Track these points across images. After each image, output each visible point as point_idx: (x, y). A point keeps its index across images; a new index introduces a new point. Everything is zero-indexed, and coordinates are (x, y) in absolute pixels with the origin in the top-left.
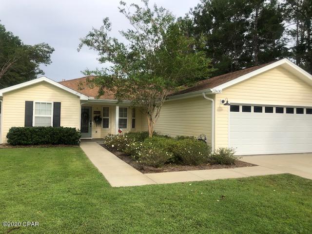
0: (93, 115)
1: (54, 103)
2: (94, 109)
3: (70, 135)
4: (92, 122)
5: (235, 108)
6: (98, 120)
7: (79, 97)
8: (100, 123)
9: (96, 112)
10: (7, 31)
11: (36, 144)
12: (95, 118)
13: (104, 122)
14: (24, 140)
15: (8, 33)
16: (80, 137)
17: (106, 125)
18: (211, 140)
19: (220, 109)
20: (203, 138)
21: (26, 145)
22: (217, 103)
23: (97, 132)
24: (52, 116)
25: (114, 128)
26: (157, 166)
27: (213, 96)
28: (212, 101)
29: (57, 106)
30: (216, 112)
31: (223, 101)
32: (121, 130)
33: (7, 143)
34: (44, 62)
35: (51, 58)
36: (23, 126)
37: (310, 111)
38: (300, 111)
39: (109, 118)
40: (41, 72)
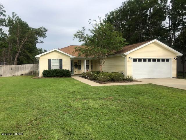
1: (60, 59)
2: (74, 61)
3: (67, 73)
4: (74, 67)
5: (135, 60)
6: (76, 66)
7: (70, 57)
9: (75, 63)
10: (23, 21)
11: (54, 77)
14: (49, 75)
15: (24, 22)
16: (71, 73)
17: (80, 68)
18: (125, 73)
19: (129, 61)
20: (122, 72)
22: (127, 58)
23: (76, 71)
24: (59, 65)
25: (84, 70)
26: (105, 82)
27: (126, 56)
28: (125, 58)
29: (61, 61)
30: (127, 62)
31: (130, 58)
33: (42, 76)
34: (43, 36)
35: (46, 34)
36: (48, 69)
37: (168, 60)
38: (163, 60)
39: (81, 65)
40: (42, 42)
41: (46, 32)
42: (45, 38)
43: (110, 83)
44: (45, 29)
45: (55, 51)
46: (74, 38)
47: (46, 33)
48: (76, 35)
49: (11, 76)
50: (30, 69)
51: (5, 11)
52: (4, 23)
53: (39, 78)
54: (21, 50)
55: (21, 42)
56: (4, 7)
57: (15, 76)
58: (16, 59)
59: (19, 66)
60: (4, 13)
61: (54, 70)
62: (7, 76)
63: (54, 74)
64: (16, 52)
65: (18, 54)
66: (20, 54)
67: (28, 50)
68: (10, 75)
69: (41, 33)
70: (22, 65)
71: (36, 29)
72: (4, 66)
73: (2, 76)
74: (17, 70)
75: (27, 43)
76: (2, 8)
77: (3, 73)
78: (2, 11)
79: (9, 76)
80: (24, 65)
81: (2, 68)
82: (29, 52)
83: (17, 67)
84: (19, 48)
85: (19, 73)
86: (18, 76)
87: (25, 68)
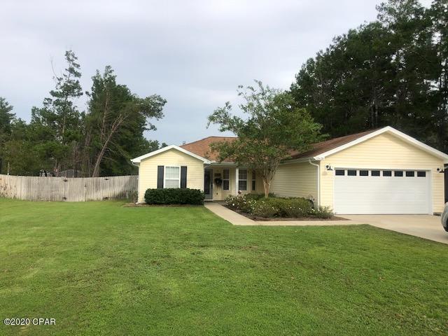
0: (214, 178)
1: (182, 167)
2: (214, 172)
3: (195, 196)
4: (214, 185)
5: (340, 172)
6: (219, 182)
7: (202, 161)
8: (221, 185)
9: (217, 175)
10: (117, 84)
11: (168, 203)
12: (216, 180)
13: (224, 184)
14: (158, 200)
15: (119, 86)
16: (204, 198)
17: (226, 188)
18: (317, 200)
19: (325, 174)
20: (311, 199)
21: (160, 204)
22: (322, 168)
23: (218, 194)
24: (180, 179)
25: (234, 190)
27: (318, 162)
28: (317, 167)
29: (184, 170)
30: (321, 176)
31: (327, 167)
32: (240, 191)
33: (144, 202)
34: (156, 116)
35: (163, 111)
36: (156, 187)
37: (422, 174)
38: (410, 174)
39: (229, 180)
40: (153, 128)
41: (163, 105)
42: (160, 119)
43: (277, 220)
44: (161, 100)
45: (173, 150)
46: (209, 124)
47: (163, 107)
48: (212, 119)
49: (84, 200)
50: (123, 186)
51: (78, 66)
52: (76, 90)
53: (136, 206)
54: (109, 145)
55: (110, 128)
56: (76, 58)
57: (92, 200)
58: (97, 164)
59: (102, 179)
60: (76, 69)
61: (169, 189)
62: (77, 200)
63: (168, 198)
64: (99, 150)
65: (102, 154)
66: (106, 152)
67: (125, 146)
68: (82, 199)
69: (152, 107)
70: (108, 178)
71: (142, 101)
72: (72, 179)
73: (68, 200)
74: (97, 187)
75: (121, 130)
76: (72, 60)
77: (69, 194)
78: (73, 66)
79: (80, 200)
80: (112, 178)
81: (68, 183)
82: (125, 149)
83: (96, 182)
84: (105, 140)
85: (100, 195)
86: (98, 200)
87: (114, 184)
